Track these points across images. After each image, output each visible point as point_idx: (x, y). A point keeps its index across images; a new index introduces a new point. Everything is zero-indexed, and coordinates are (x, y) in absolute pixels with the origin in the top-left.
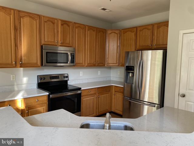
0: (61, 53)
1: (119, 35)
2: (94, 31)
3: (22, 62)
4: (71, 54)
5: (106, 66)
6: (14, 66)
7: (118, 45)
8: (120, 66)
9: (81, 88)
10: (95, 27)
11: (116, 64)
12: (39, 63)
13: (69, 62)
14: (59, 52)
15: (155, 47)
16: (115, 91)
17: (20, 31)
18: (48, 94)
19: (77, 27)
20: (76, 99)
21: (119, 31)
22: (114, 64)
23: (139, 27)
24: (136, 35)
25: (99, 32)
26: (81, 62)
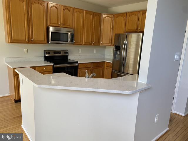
0: (64, 33)
1: (112, 19)
2: (91, 15)
3: (33, 39)
4: (71, 34)
5: (100, 45)
6: (27, 42)
7: (112, 27)
8: (112, 45)
9: (77, 62)
10: (92, 12)
11: (109, 43)
12: (46, 41)
13: (69, 41)
14: (61, 32)
15: (140, 31)
16: (107, 66)
17: (31, 15)
18: (53, 64)
19: (76, 12)
20: (74, 70)
21: (113, 15)
22: (107, 43)
23: (129, 13)
24: (126, 19)
25: (95, 16)
26: (79, 41)
